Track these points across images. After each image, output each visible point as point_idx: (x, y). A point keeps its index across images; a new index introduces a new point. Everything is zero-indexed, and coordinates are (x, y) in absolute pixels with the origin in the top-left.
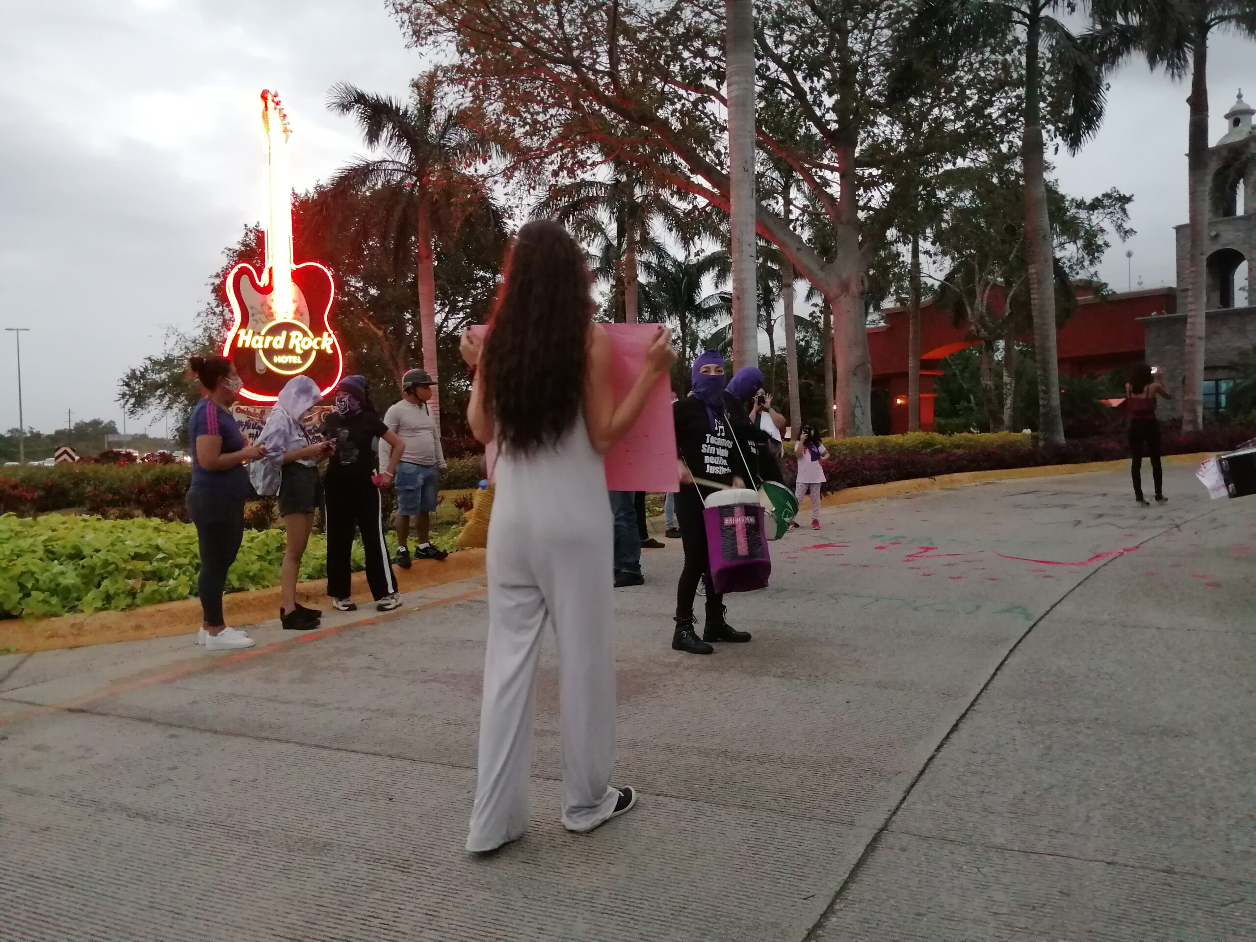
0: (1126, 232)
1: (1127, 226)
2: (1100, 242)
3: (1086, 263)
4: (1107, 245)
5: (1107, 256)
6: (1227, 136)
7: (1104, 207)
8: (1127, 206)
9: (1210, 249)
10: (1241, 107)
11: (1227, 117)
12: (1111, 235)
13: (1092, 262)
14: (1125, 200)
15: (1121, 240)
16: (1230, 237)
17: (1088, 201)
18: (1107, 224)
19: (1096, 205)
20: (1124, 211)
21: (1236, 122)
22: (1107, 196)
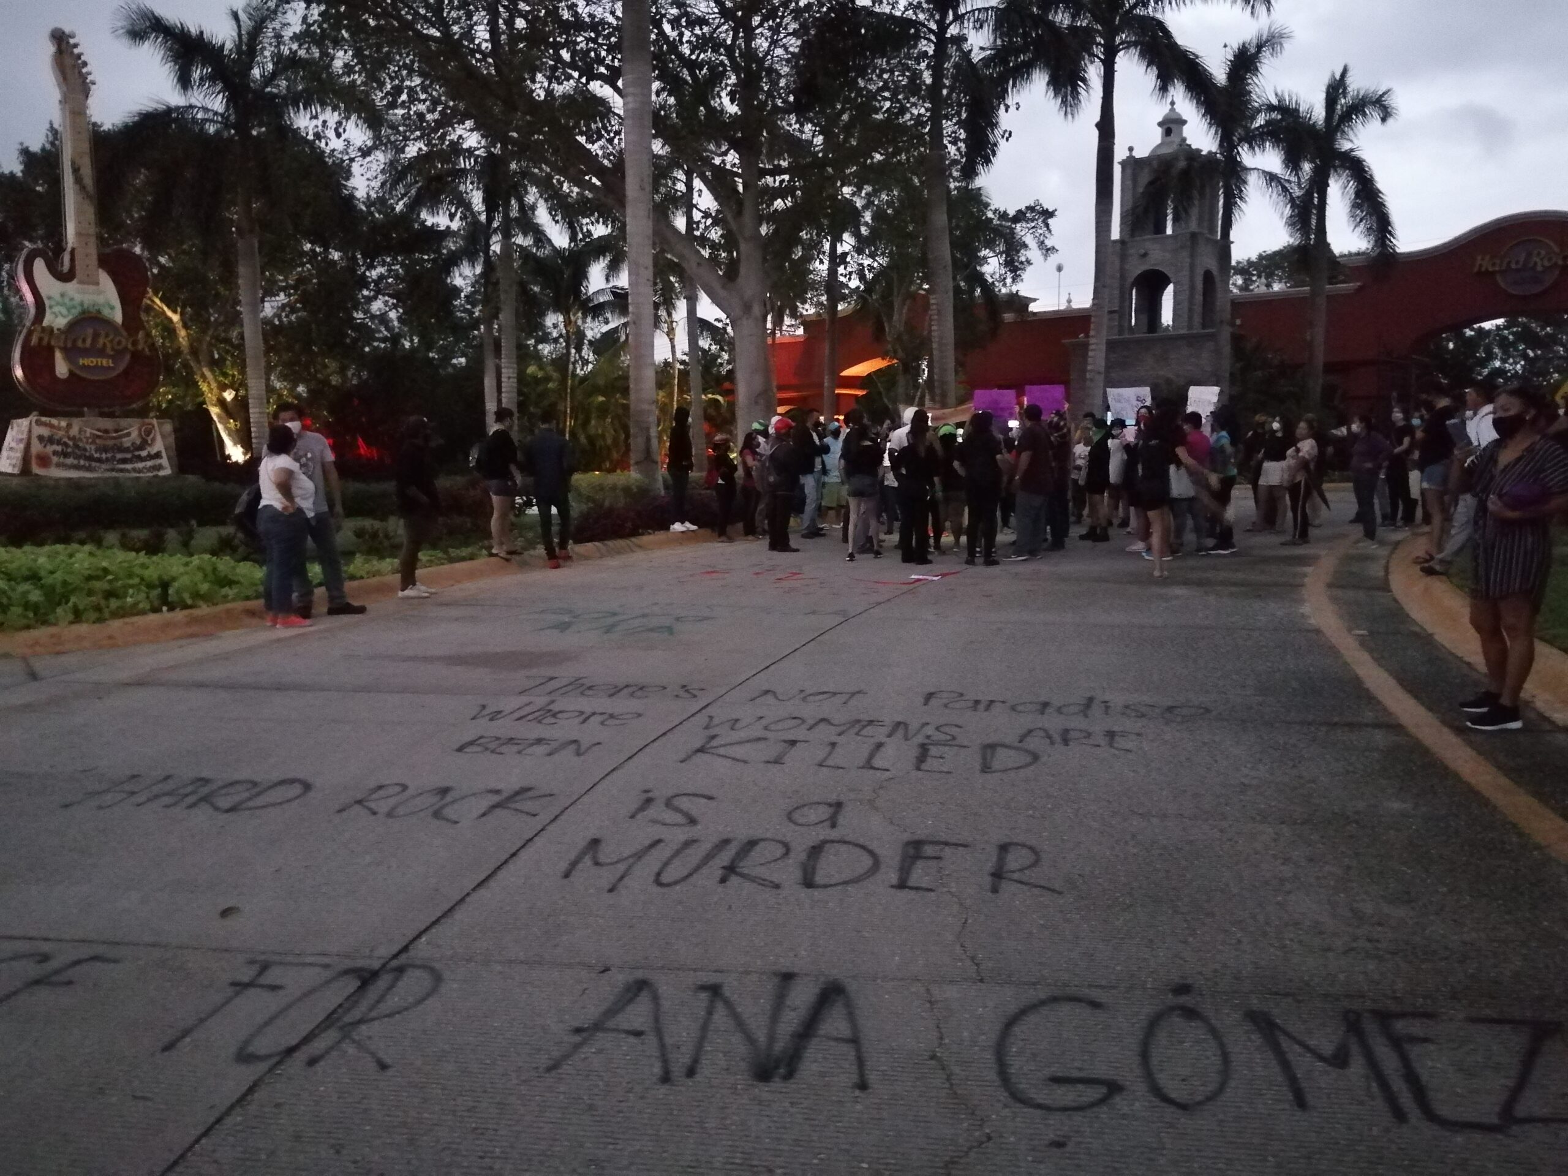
0: (1048, 250)
1: (1049, 243)
2: (1023, 259)
3: (1009, 281)
4: (1029, 262)
5: (1027, 274)
6: (1159, 146)
7: (1027, 221)
8: (1050, 221)
9: (1136, 269)
10: (1174, 117)
11: (1160, 124)
12: (1033, 253)
13: (1014, 280)
14: (1048, 214)
15: (1042, 258)
16: (1158, 257)
17: (1011, 213)
18: (1029, 239)
19: (1020, 217)
20: (1047, 226)
21: (1168, 132)
22: (1031, 209)
